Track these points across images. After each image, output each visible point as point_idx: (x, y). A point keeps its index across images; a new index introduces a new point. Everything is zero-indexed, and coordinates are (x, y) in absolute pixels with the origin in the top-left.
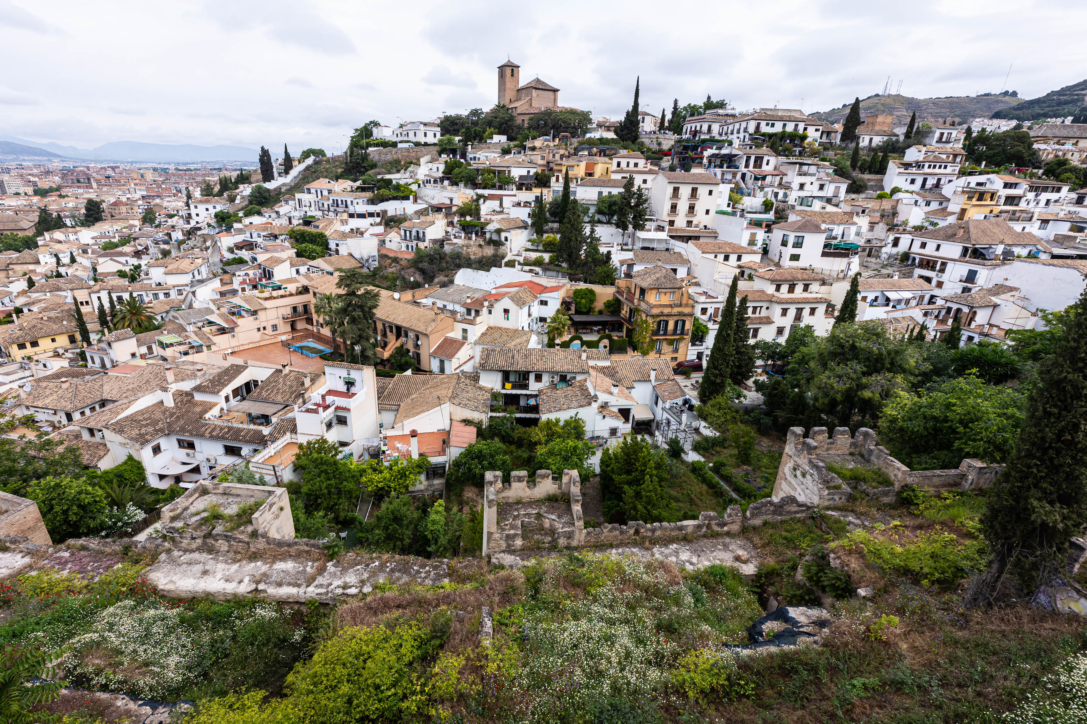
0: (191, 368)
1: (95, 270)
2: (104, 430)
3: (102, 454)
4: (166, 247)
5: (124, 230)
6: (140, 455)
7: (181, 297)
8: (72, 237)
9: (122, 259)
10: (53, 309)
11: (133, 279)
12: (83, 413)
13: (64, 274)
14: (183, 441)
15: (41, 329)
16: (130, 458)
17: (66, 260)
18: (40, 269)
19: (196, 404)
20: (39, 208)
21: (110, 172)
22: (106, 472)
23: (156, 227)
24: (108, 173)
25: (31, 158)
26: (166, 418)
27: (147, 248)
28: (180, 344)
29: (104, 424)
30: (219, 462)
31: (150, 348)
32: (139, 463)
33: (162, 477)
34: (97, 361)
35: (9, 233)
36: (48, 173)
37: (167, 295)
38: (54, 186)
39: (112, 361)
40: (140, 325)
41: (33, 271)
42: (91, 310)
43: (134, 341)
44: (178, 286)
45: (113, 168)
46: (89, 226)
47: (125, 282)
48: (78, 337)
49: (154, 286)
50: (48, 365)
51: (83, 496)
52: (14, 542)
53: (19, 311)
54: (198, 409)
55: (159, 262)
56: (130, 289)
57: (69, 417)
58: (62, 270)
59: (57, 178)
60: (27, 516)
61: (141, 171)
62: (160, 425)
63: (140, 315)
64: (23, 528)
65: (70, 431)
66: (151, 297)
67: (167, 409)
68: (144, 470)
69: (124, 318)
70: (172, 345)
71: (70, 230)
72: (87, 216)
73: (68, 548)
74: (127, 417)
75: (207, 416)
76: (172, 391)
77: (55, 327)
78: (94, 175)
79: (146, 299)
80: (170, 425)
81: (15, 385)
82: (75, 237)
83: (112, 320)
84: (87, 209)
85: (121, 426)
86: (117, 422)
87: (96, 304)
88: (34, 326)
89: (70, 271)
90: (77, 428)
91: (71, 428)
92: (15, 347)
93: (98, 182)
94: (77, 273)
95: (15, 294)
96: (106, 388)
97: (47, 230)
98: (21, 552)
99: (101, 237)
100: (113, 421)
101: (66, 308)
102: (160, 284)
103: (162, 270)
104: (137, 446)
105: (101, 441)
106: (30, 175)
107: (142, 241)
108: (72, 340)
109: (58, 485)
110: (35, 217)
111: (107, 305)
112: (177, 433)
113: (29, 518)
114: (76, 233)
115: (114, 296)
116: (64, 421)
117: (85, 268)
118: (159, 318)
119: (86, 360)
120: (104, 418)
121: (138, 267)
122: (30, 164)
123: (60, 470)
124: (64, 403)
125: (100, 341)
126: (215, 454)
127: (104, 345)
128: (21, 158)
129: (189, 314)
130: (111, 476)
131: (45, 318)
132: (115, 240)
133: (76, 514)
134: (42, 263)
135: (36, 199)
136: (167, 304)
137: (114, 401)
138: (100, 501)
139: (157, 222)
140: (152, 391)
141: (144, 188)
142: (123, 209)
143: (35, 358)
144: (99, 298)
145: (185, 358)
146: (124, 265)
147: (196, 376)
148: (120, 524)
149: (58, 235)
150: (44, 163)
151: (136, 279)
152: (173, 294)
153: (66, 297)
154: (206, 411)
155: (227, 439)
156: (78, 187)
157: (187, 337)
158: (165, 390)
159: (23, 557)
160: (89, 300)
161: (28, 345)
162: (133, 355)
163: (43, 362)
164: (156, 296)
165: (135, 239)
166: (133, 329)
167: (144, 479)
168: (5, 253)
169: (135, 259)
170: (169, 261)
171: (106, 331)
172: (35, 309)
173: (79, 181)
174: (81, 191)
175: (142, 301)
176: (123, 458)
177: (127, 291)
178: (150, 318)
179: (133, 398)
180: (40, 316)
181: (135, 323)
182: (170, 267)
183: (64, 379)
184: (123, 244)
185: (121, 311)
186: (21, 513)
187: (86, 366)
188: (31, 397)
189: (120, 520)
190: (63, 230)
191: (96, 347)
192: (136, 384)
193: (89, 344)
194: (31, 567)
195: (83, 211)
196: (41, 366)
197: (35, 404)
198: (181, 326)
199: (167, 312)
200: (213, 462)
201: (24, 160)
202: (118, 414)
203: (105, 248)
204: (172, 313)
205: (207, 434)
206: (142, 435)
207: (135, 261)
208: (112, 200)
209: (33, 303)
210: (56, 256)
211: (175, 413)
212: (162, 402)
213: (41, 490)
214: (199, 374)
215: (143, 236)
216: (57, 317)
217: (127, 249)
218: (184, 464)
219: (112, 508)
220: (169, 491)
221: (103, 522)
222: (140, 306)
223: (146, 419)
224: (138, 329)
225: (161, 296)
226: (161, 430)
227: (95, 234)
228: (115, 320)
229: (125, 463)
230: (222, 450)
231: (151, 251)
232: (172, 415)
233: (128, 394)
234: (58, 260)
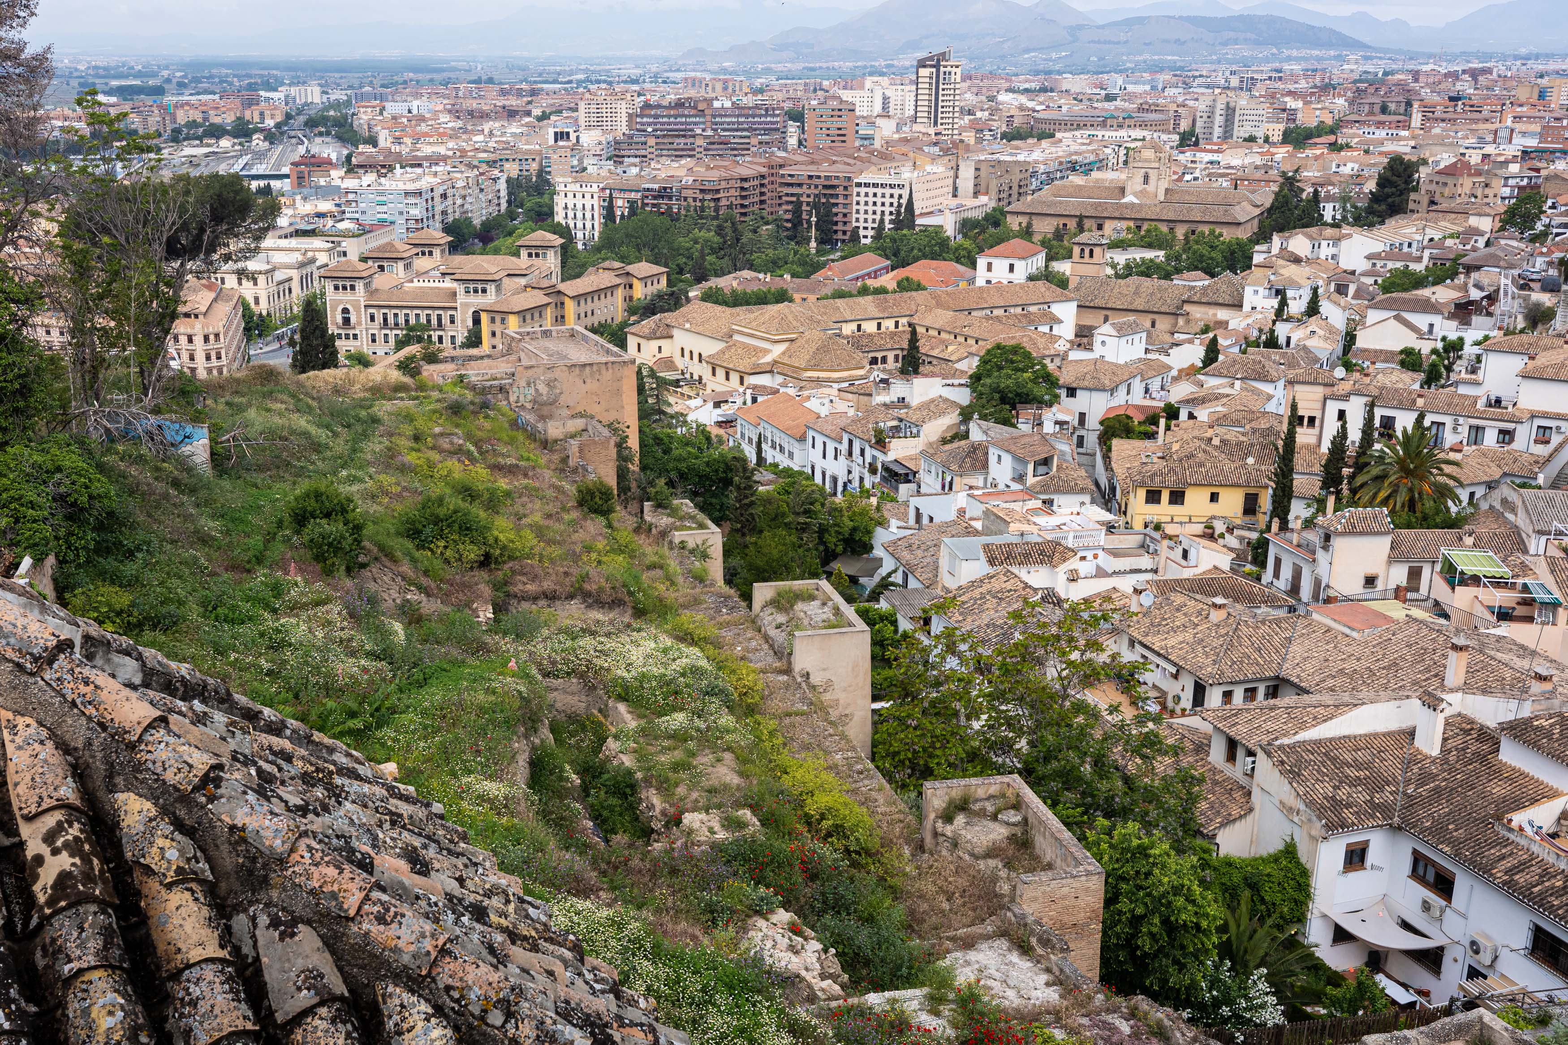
0: (1518, 663)
1: (1350, 338)
2: (1261, 755)
3: (1235, 813)
4: (1546, 299)
5: (1449, 242)
6: (1313, 853)
7: (1542, 450)
8: (1326, 251)
9: (1421, 320)
10: (1237, 423)
11: (1432, 377)
12: (1228, 696)
13: (1282, 341)
14: (1429, 861)
15: (1201, 465)
16: (1290, 851)
17: (1297, 306)
18: (1237, 322)
19: (1498, 772)
20: (1284, 174)
21: (1465, 86)
22: (1229, 863)
23: (1533, 239)
24: (1459, 86)
25: (1304, 53)
26: (1408, 782)
27: (1492, 298)
28: (1498, 583)
29: (1265, 739)
30: (1502, 966)
31: (1415, 574)
32: (1305, 873)
33: (1341, 935)
34: (1286, 573)
35: (1206, 229)
36: (1327, 88)
37: (1507, 436)
38: (1329, 121)
39: (1317, 583)
40: (1411, 505)
41: (1224, 324)
42: (1313, 440)
43: (1385, 542)
44: (1545, 416)
45: (1474, 74)
46: (1371, 225)
47: (1412, 382)
48: (1266, 502)
49: (1481, 404)
50: (1192, 554)
51: (1180, 901)
52: (1045, 942)
53: (1172, 413)
54: (1498, 789)
55: (1516, 339)
56: (1420, 402)
57: (1200, 691)
58: (1282, 330)
59: (1341, 101)
60: (1082, 895)
61: (1544, 82)
62: (1386, 796)
63: (1422, 478)
64: (1066, 919)
65: (1189, 729)
66: (1464, 431)
67: (1416, 758)
68: (1308, 896)
69: (1380, 478)
70: (1475, 580)
71: (1329, 231)
72: (1375, 198)
73: (1133, 1014)
74: (1318, 743)
75: (1518, 818)
76: (1449, 712)
77: (1228, 465)
78: (1426, 92)
79: (1450, 438)
80: (1411, 803)
81: (1126, 584)
82: (1332, 251)
83: (1352, 477)
84: (1383, 182)
85: (1299, 760)
86: (1292, 747)
87: (1331, 427)
88: (1191, 456)
89: (1298, 335)
90: (1206, 727)
91: (1194, 722)
92: (1142, 494)
93: (1428, 111)
94: (1309, 343)
95: (1174, 373)
96: (1297, 650)
97: (1281, 230)
98: (1048, 970)
99: (1389, 256)
100: (1286, 741)
101: (1263, 425)
102: (1498, 401)
103: (1517, 363)
104: (1317, 828)
105: (1243, 781)
106: (1290, 93)
107: (1488, 276)
108: (1250, 506)
109: (1143, 851)
110: (1266, 196)
111: (1354, 435)
112: (1421, 834)
113: (1081, 903)
114: (1336, 241)
115: (1378, 413)
116: (1187, 701)
117: (1331, 330)
118: (1464, 496)
119: (1263, 565)
120: (1269, 726)
121: (1454, 347)
122: (1296, 67)
123: (1153, 814)
124: (1201, 659)
125: (1309, 524)
126: (1499, 941)
127: (1313, 537)
128: (1286, 53)
129: (1550, 503)
130: (1237, 878)
131: (1216, 441)
132: (1418, 268)
133: (1152, 935)
134: (1247, 307)
135: (1281, 152)
136: (1498, 460)
137: (1302, 691)
138: (1206, 933)
139: (1539, 227)
140: (1399, 695)
141: (1536, 128)
142: (1466, 184)
143: (1170, 530)
144: (1342, 415)
145: (1505, 630)
146: (1421, 336)
147: (1525, 690)
148: (1225, 1011)
149: (1299, 243)
150: (1325, 64)
151: (1438, 377)
152: (1524, 436)
153: (1270, 398)
154: (1518, 805)
155: (1552, 909)
156: (1380, 124)
157: (1525, 569)
158: (1432, 703)
159: (1048, 984)
160: (1317, 414)
161: (1165, 496)
162: (1370, 581)
163: (1185, 545)
164: (1477, 432)
165: (1470, 269)
166: (1392, 513)
167: (1301, 919)
168: (1186, 275)
169: (1454, 324)
170: (1546, 341)
171: (1331, 501)
172: (1203, 414)
173: (1384, 110)
174: (1381, 134)
175: (1438, 441)
176: (1273, 845)
177: (1410, 406)
178: (1444, 492)
179: (1346, 698)
180: (1210, 433)
181: (1402, 497)
182: (1543, 359)
183: (1219, 600)
184: (1439, 281)
185: (1381, 458)
186: (1075, 884)
187: (1258, 579)
188: (1147, 621)
189: (1230, 1002)
190: (1313, 230)
191: (1295, 538)
192: (1365, 664)
193: (1284, 526)
194: (1057, 1016)
195: (1371, 186)
196: (1179, 551)
197: (1148, 640)
198: (1516, 530)
199: (1491, 486)
200: (1486, 958)
201: (1289, 59)
202: (1303, 726)
203: (1386, 288)
204: (1505, 491)
205: (1499, 872)
206: (1336, 804)
207: (1449, 329)
208: (1446, 159)
209: (1202, 401)
210: (1280, 293)
211: (1433, 777)
212: (1411, 734)
213: (1111, 846)
214: (1537, 687)
215: (1494, 261)
216: (1239, 444)
217: (1444, 294)
218: (1406, 926)
219: (1222, 959)
220: (1352, 982)
221: (1193, 986)
222: (1431, 455)
223: (1359, 766)
224: (1405, 515)
225: (1490, 438)
226: (1385, 810)
227: (1378, 247)
228: (1359, 480)
229: (1275, 859)
230: (1522, 938)
231: (1504, 305)
232: (1425, 778)
233: (1338, 682)
234: (1283, 303)
